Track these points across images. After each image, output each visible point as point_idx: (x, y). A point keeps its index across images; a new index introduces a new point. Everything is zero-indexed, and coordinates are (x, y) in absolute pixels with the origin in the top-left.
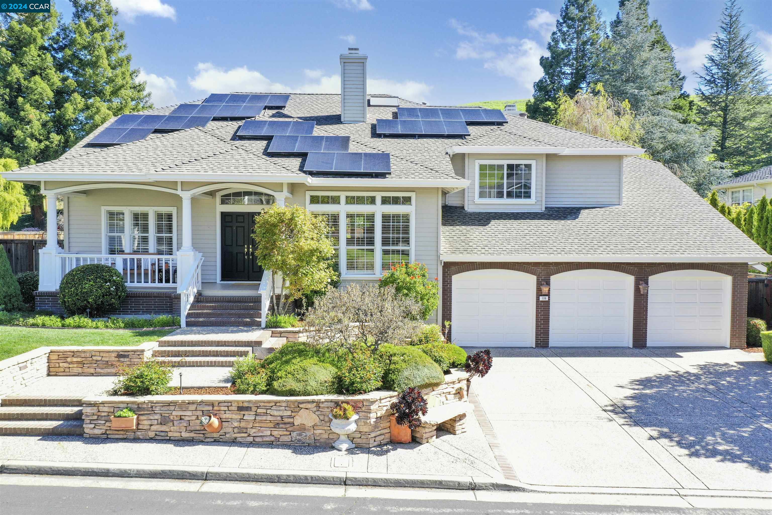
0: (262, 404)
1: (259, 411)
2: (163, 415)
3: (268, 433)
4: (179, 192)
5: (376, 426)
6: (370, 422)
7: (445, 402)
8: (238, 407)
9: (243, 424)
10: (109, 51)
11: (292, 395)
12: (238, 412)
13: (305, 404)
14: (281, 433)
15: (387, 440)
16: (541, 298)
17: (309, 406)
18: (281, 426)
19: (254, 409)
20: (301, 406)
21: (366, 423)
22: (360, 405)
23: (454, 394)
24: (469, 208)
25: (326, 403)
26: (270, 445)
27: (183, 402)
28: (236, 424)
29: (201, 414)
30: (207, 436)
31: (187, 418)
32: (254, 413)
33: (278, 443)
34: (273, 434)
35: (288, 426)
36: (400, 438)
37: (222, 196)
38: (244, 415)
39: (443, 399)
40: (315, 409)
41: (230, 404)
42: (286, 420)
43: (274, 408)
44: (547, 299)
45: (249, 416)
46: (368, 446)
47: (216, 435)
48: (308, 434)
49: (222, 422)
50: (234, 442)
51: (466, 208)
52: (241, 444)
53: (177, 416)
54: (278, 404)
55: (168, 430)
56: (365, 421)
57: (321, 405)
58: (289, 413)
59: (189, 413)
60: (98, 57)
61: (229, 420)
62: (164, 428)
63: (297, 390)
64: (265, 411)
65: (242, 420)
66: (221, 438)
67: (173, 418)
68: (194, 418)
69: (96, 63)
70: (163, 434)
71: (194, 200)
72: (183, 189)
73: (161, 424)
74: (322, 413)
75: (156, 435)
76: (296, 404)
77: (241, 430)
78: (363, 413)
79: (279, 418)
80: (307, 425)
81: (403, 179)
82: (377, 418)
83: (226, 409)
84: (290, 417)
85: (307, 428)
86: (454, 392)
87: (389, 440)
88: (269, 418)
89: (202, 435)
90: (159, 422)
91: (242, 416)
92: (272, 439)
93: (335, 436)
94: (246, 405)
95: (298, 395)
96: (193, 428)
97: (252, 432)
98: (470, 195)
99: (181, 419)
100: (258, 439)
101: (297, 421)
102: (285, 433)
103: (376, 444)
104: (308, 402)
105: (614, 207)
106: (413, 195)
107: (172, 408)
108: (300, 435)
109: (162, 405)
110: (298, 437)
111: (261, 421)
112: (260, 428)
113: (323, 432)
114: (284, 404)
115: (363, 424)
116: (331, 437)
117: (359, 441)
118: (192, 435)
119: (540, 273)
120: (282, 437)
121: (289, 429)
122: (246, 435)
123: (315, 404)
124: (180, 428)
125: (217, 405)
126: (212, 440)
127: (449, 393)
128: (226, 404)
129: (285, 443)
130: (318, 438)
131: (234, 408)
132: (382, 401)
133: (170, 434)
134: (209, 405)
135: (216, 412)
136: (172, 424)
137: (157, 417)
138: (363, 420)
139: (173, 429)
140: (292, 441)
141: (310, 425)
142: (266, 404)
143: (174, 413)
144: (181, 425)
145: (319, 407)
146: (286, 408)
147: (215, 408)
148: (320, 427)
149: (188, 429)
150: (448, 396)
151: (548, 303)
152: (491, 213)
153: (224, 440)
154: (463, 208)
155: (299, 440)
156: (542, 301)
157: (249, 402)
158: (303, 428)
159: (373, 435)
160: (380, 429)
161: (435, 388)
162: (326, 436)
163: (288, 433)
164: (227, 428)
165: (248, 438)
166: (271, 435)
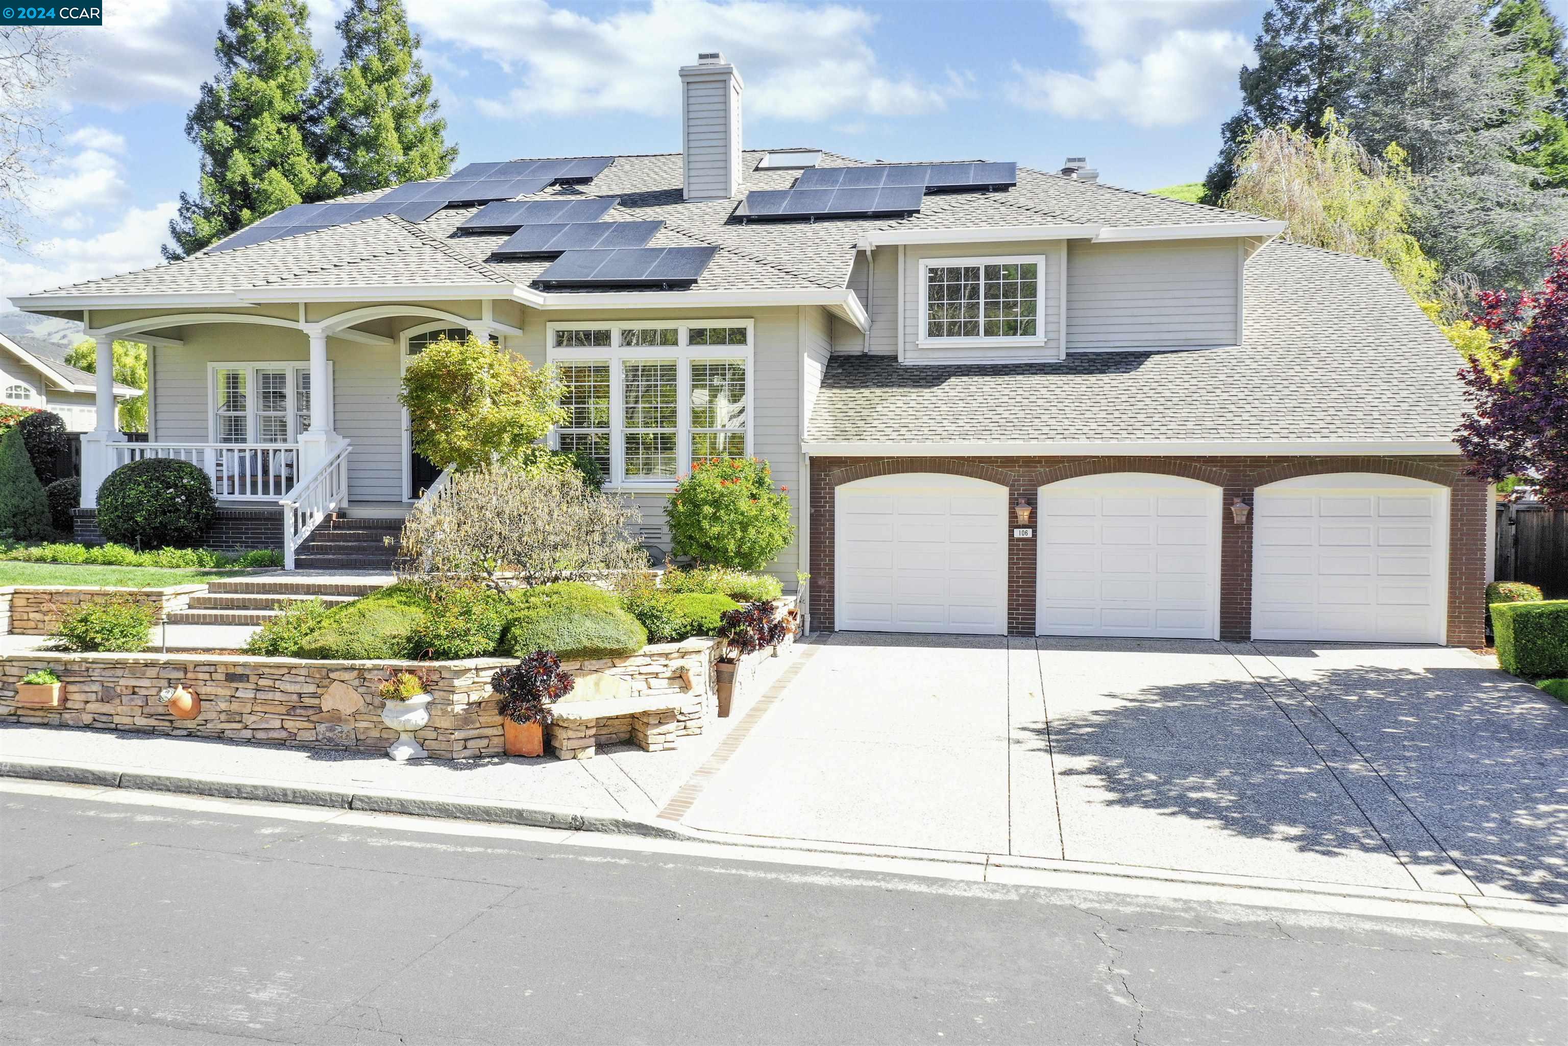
0: (267, 670)
1: (262, 682)
2: (105, 684)
3: (277, 724)
4: (302, 325)
5: (465, 720)
6: (453, 710)
7: (645, 691)
8: (227, 674)
9: (235, 707)
10: (399, 116)
11: (324, 657)
12: (227, 684)
13: (338, 673)
14: (299, 725)
15: (496, 750)
16: (1017, 533)
17: (346, 676)
18: (298, 711)
19: (253, 679)
20: (331, 675)
21: (445, 713)
22: (435, 677)
23: (669, 679)
24: (907, 359)
25: (376, 672)
26: (280, 744)
27: (136, 662)
28: (223, 706)
29: (167, 685)
30: (175, 725)
31: (143, 692)
32: (254, 686)
33: (294, 743)
34: (285, 726)
35: (311, 712)
36: (518, 746)
37: (411, 339)
38: (237, 689)
39: (642, 686)
40: (356, 683)
41: (212, 669)
42: (308, 701)
43: (286, 678)
44: (1030, 535)
45: (245, 692)
46: (449, 756)
47: (191, 724)
48: (346, 728)
49: (201, 700)
50: (220, 737)
51: (900, 359)
52: (231, 741)
53: (127, 687)
54: (293, 672)
55: (112, 712)
56: (444, 707)
57: (368, 675)
58: (312, 688)
59: (146, 683)
60: (378, 128)
61: (212, 697)
62: (106, 708)
63: (334, 647)
64: (270, 683)
65: (233, 699)
66: (199, 730)
67: (121, 690)
68: (153, 692)
69: (376, 138)
70: (104, 719)
71: (332, 342)
72: (309, 319)
73: (102, 700)
74: (370, 690)
75: (95, 720)
76: (324, 672)
77: (233, 717)
78: (442, 693)
79: (295, 697)
80: (343, 711)
81: (721, 290)
82: (469, 704)
83: (207, 676)
84: (314, 695)
85: (343, 717)
86: (669, 674)
87: (501, 750)
88: (278, 696)
89: (168, 724)
90: (99, 697)
91: (234, 690)
92: (284, 734)
93: (392, 735)
94: (239, 671)
95: (334, 657)
96: (152, 711)
97: (250, 720)
98: (908, 330)
99: (134, 693)
100: (260, 735)
101: (327, 704)
102: (306, 725)
103: (467, 753)
104: (346, 669)
105: (1220, 350)
106: (748, 324)
107: (119, 673)
108: (331, 729)
109: (102, 666)
110: (328, 734)
111: (265, 702)
112: (262, 715)
113: (371, 725)
114: (303, 672)
115: (440, 713)
116: (385, 736)
117: (434, 745)
118: (153, 722)
119: (1015, 481)
120: (301, 733)
121: (312, 718)
122: (239, 726)
123: (356, 672)
124: (132, 710)
125: (192, 670)
126: (185, 733)
127: (656, 675)
128: (206, 668)
129: (307, 743)
130: (362, 737)
131: (220, 676)
132: (482, 674)
133: (117, 719)
134: (178, 669)
135: (190, 682)
136: (119, 701)
137: (96, 687)
138: (439, 706)
139: (122, 710)
140: (317, 741)
141: (349, 712)
142: (272, 671)
143: (122, 682)
144: (133, 703)
145: (364, 679)
146: (308, 680)
147: (189, 675)
148: (366, 717)
149: (146, 710)
150: (653, 682)
151: (1033, 540)
152: (950, 366)
153: (204, 734)
154: (895, 358)
155: (330, 740)
156: (1019, 540)
157: (244, 665)
158: (336, 718)
159: (458, 735)
160: (478, 725)
161: (616, 661)
162: (375, 734)
163: (311, 726)
164: (209, 711)
165: (244, 731)
166: (283, 727)
